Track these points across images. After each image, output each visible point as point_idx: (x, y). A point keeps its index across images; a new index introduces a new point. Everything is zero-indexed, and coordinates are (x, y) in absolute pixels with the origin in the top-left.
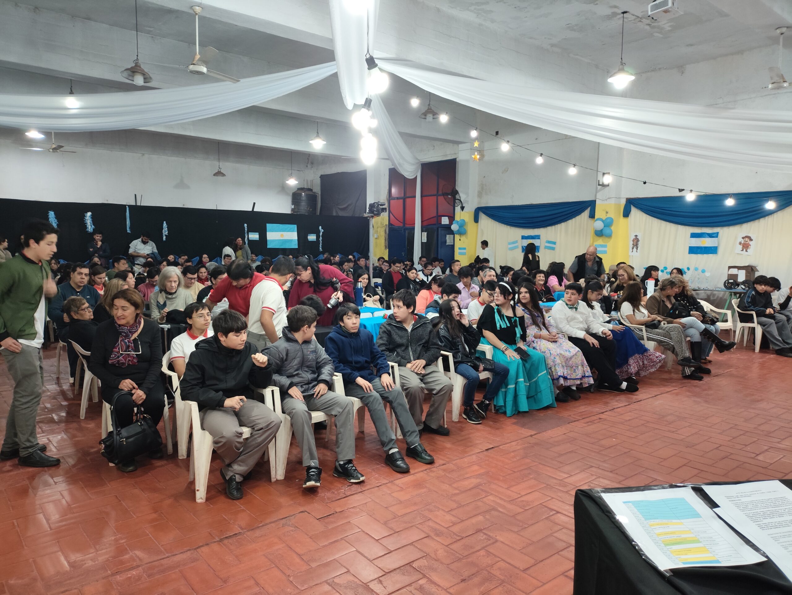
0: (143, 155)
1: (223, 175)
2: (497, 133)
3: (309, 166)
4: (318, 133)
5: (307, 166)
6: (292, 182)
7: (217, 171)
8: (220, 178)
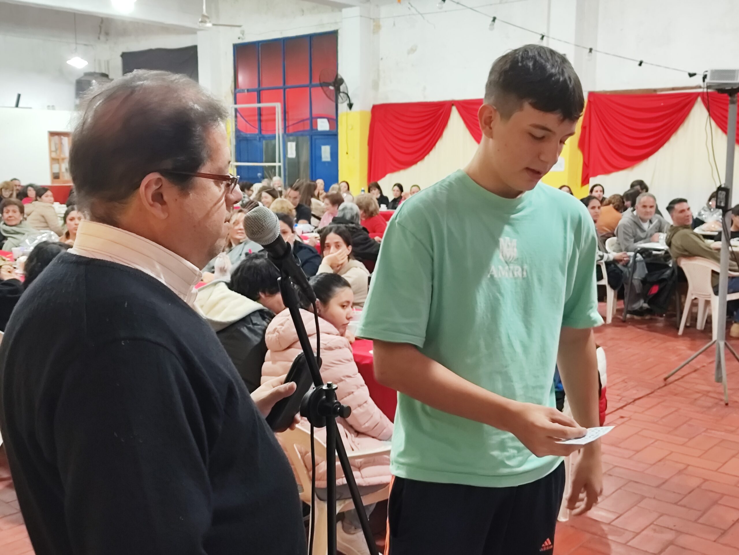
3: (102, 38)
5: (99, 38)
6: (78, 63)
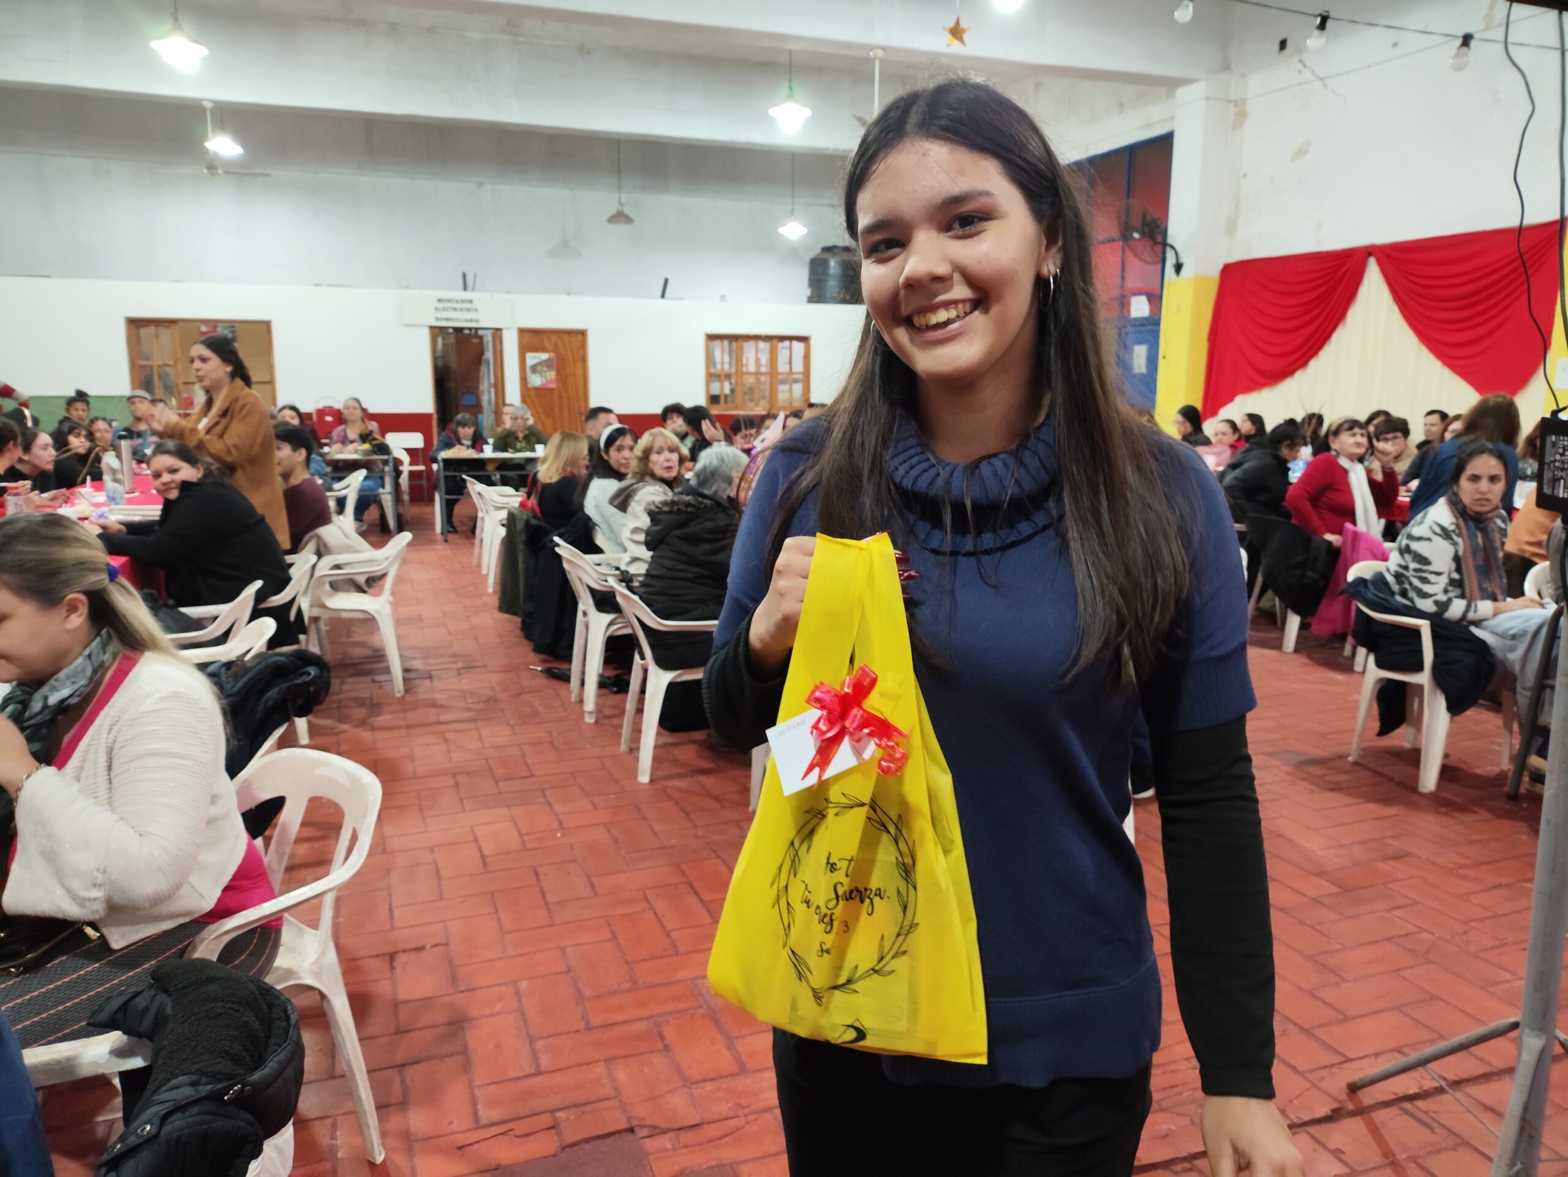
0: (481, 184)
1: (628, 220)
2: (1283, 45)
4: (790, 88)
6: (794, 231)
7: (613, 211)
8: (620, 228)
